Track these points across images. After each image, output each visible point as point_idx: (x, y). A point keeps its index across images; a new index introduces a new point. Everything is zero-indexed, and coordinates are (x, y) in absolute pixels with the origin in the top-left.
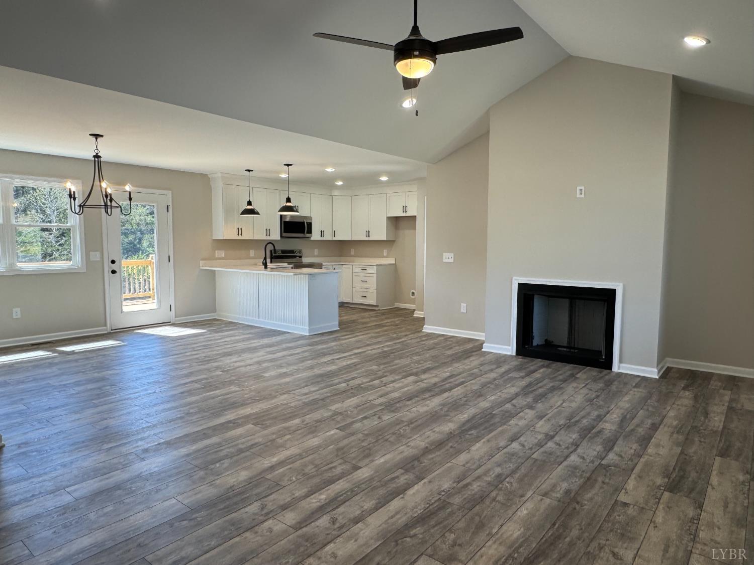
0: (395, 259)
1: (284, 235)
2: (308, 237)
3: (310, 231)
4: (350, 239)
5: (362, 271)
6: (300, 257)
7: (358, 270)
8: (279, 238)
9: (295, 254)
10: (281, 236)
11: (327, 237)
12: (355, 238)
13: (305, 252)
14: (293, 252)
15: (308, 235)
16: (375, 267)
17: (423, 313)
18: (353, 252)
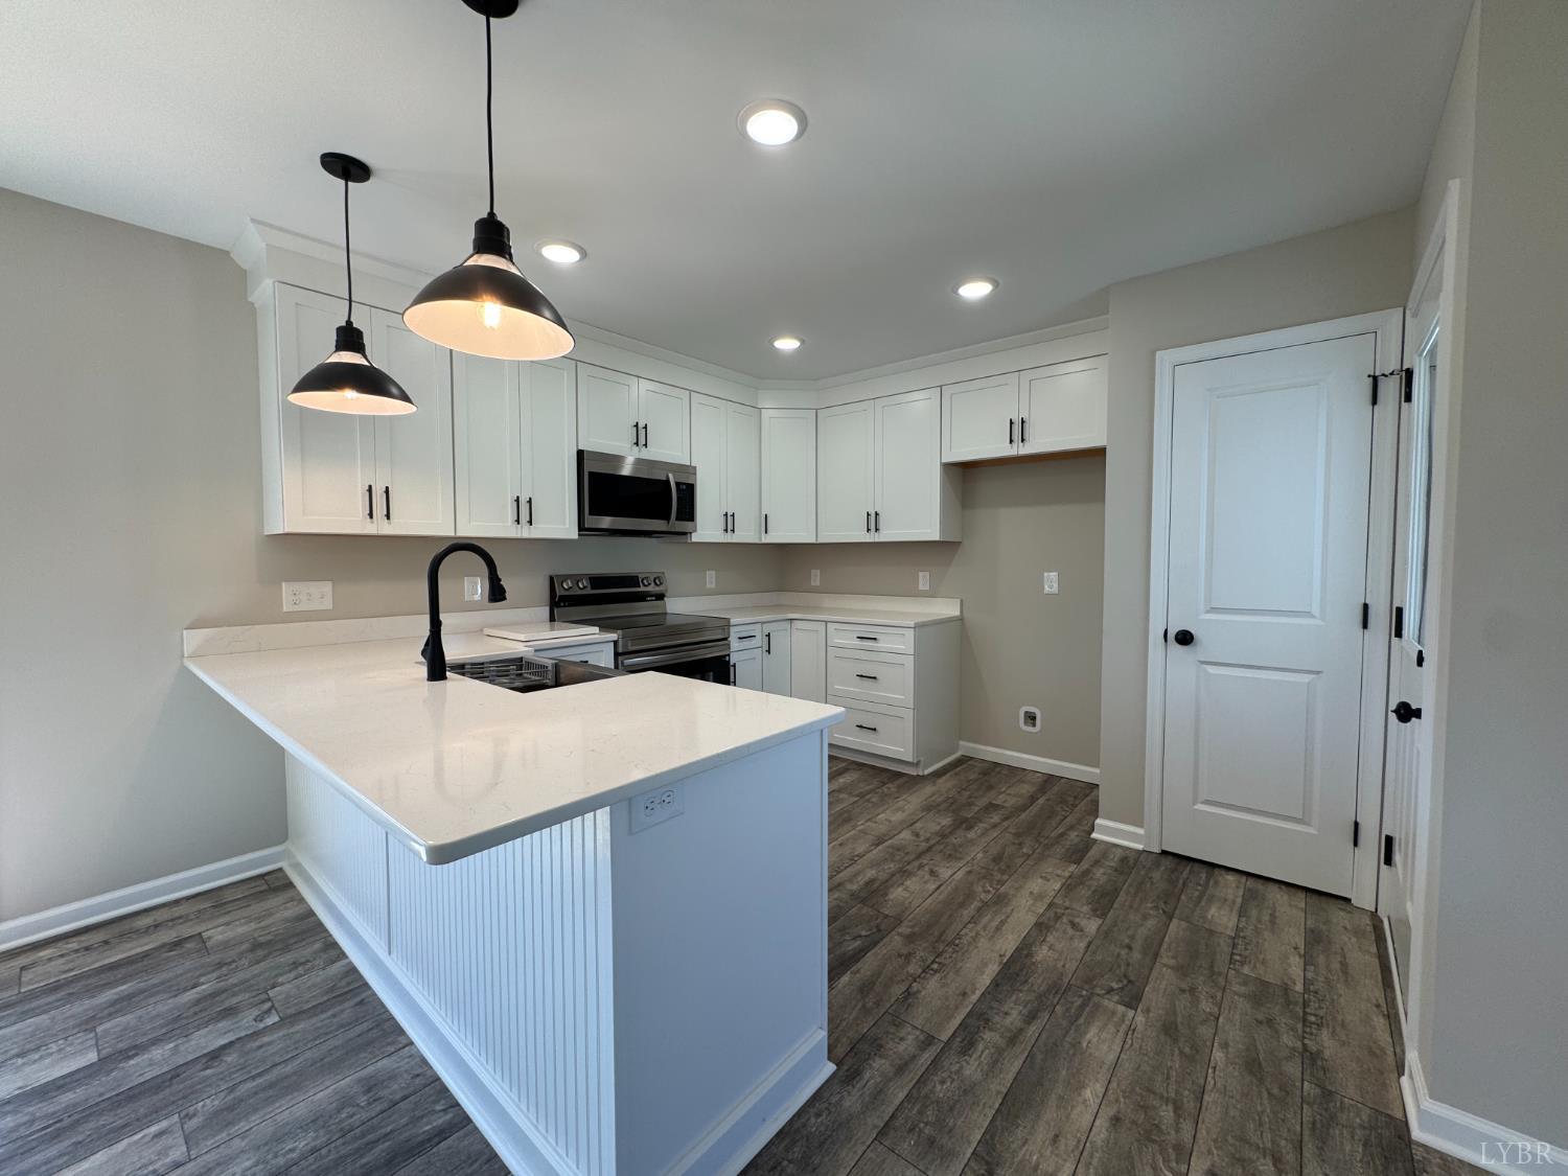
0: (962, 601)
1: (592, 521)
2: (685, 534)
3: (688, 512)
4: (813, 541)
5: (858, 642)
6: (660, 597)
7: (845, 639)
8: (573, 534)
9: (642, 589)
10: (581, 528)
11: (746, 534)
12: (827, 537)
13: (674, 579)
14: (632, 580)
15: (685, 526)
16: (910, 634)
17: (1141, 831)
18: (816, 578)
